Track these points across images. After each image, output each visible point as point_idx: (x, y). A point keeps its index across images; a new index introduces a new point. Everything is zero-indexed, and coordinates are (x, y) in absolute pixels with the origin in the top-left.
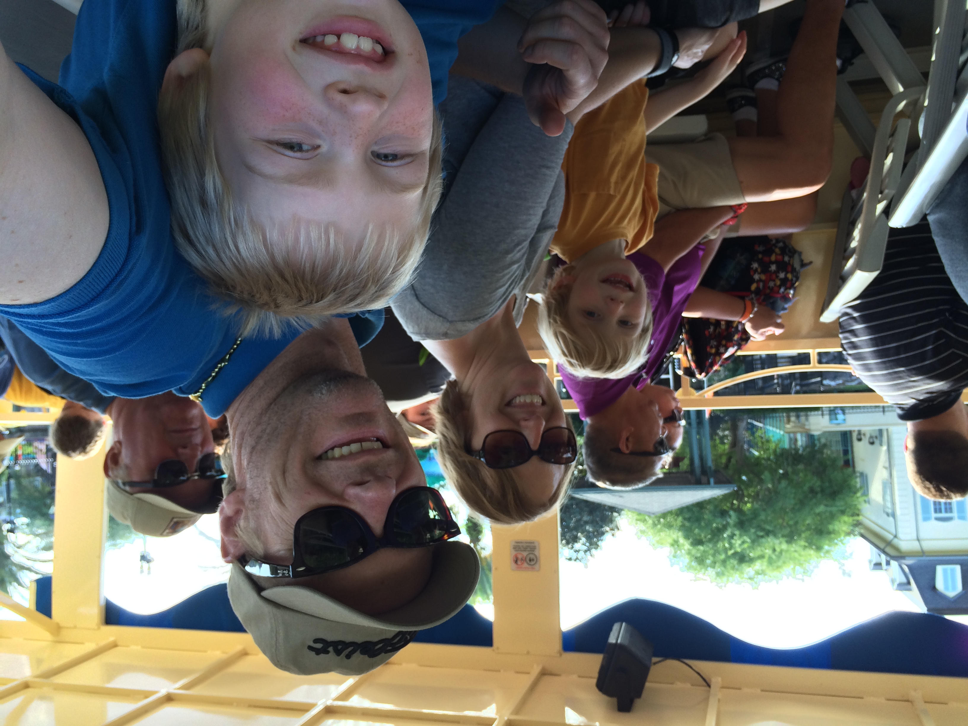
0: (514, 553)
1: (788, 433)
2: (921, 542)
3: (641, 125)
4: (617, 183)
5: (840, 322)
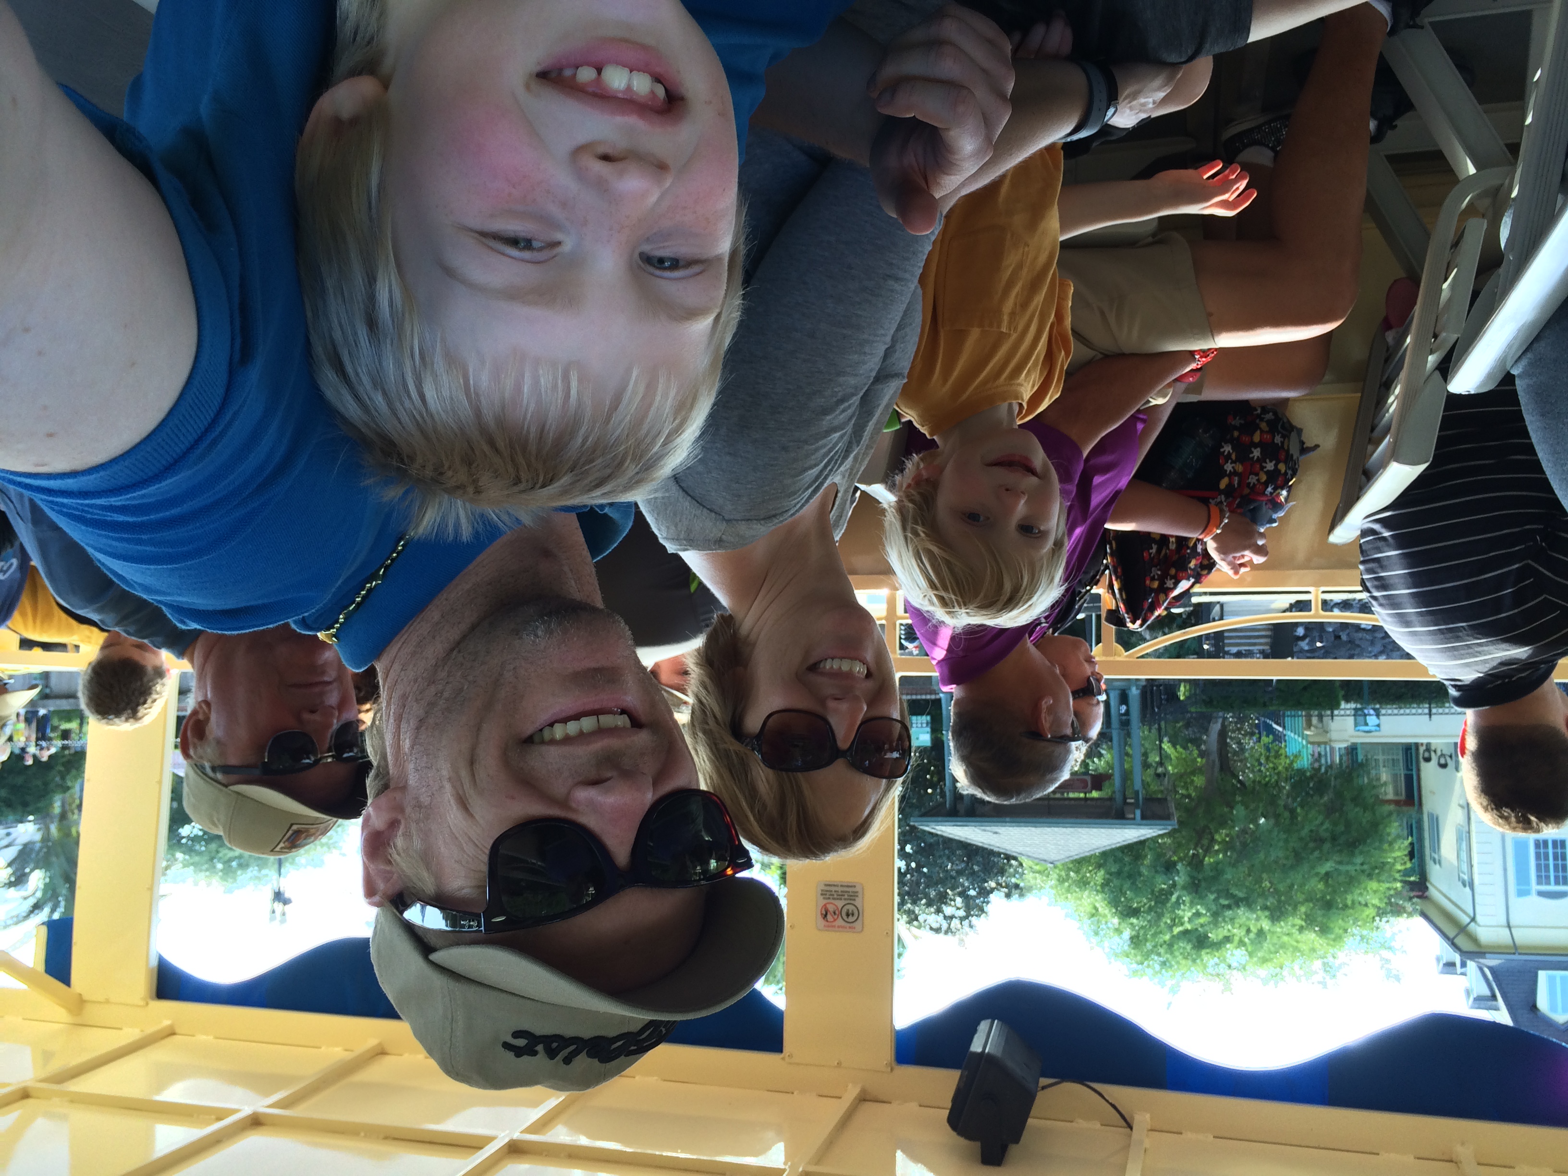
0: (822, 902)
1: (1312, 743)
2: (1513, 930)
3: (1053, 220)
4: (1013, 314)
5: (1360, 545)
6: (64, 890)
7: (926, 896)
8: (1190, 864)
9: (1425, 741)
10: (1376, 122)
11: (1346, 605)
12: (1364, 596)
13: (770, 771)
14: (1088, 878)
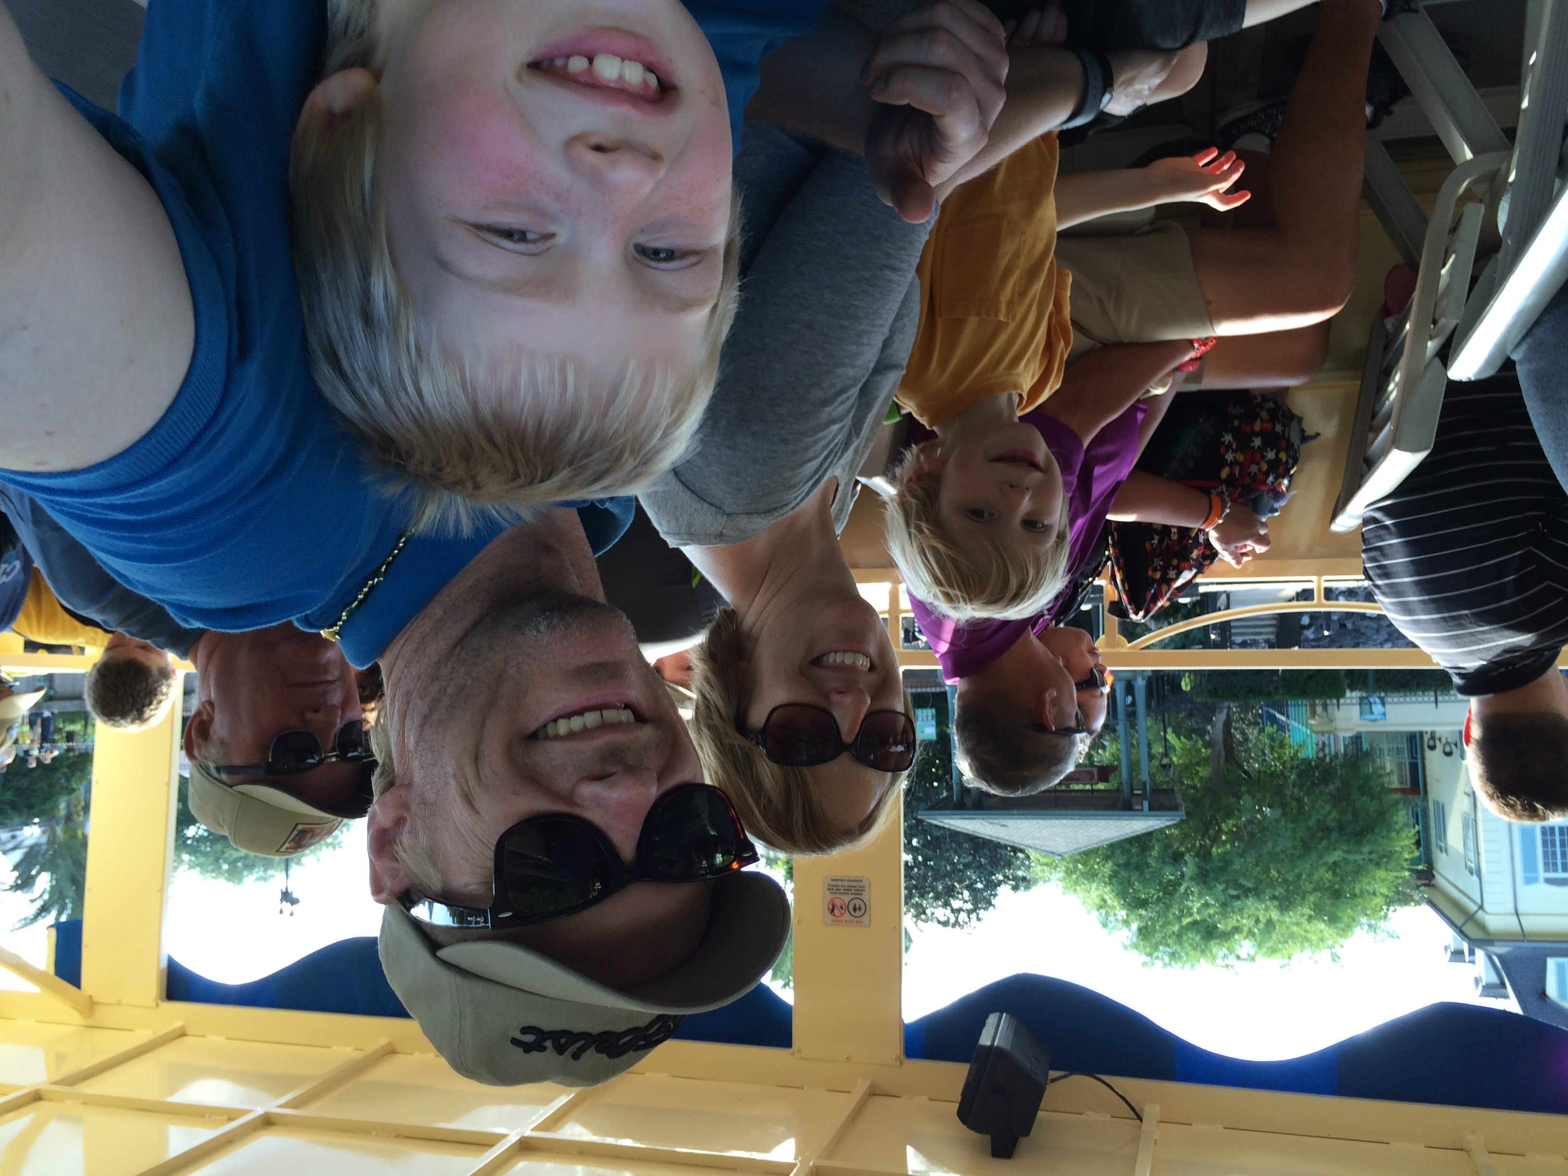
0: (829, 897)
1: (1316, 732)
2: (1521, 917)
3: (1049, 208)
4: (1010, 303)
5: (1362, 533)
6: (71, 892)
7: (934, 889)
8: (1197, 855)
9: (1429, 729)
10: (1372, 108)
11: (1351, 594)
12: (1367, 583)
13: (775, 766)
14: (1095, 869)
